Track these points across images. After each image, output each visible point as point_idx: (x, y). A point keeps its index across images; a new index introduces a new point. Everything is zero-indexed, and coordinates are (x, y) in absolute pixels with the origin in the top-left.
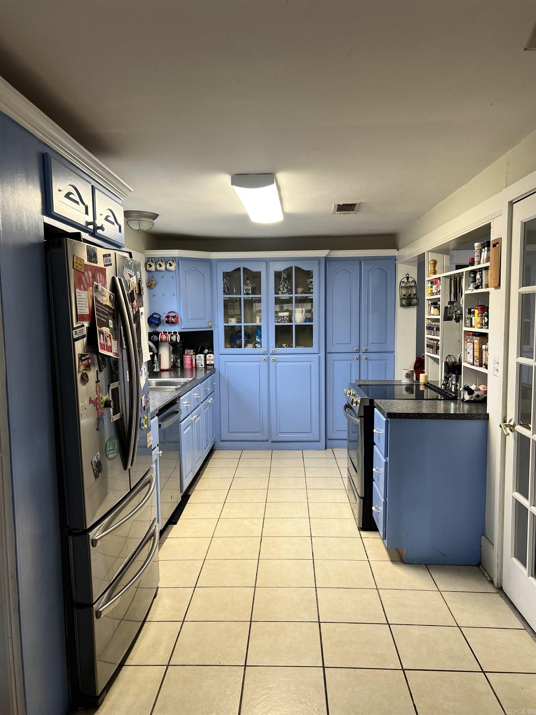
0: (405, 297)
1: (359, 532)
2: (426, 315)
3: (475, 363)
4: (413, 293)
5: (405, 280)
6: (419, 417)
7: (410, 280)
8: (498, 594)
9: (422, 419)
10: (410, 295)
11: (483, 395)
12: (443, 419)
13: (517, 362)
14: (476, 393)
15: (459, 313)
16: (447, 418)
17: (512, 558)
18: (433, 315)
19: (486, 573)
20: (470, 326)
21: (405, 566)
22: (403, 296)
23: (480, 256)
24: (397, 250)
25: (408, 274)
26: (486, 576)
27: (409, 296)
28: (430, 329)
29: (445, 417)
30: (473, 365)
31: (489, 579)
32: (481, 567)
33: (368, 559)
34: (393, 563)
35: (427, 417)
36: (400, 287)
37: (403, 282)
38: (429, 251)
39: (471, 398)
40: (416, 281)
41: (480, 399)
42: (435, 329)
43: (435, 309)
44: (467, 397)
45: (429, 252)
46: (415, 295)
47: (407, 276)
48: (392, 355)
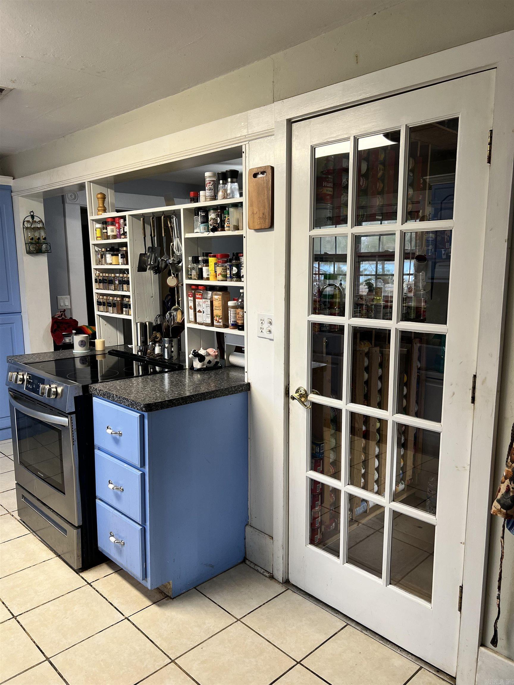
0: (33, 241)
1: (79, 575)
2: (93, 264)
3: (215, 323)
4: (42, 236)
5: (30, 219)
6: (183, 402)
7: (36, 219)
8: (289, 590)
9: (186, 404)
10: (39, 239)
11: (214, 360)
12: (208, 399)
13: (308, 320)
14: (207, 359)
15: (171, 262)
16: (212, 397)
17: (307, 546)
18: (111, 264)
19: (259, 569)
20: (197, 279)
21: (175, 603)
22: (30, 239)
23: (213, 190)
24: (13, 178)
25: (32, 212)
26: (262, 572)
27: (37, 241)
28: (106, 283)
29: (210, 396)
30: (212, 325)
31: (267, 575)
32: (247, 562)
33: (123, 615)
34: (159, 606)
35: (192, 400)
36: (23, 228)
37: (28, 221)
38: (90, 182)
39: (203, 365)
40: (44, 221)
41: (212, 365)
42: (117, 282)
43: (114, 257)
44: (197, 365)
45: (91, 184)
46: (45, 239)
47: (32, 214)
48: (17, 316)
